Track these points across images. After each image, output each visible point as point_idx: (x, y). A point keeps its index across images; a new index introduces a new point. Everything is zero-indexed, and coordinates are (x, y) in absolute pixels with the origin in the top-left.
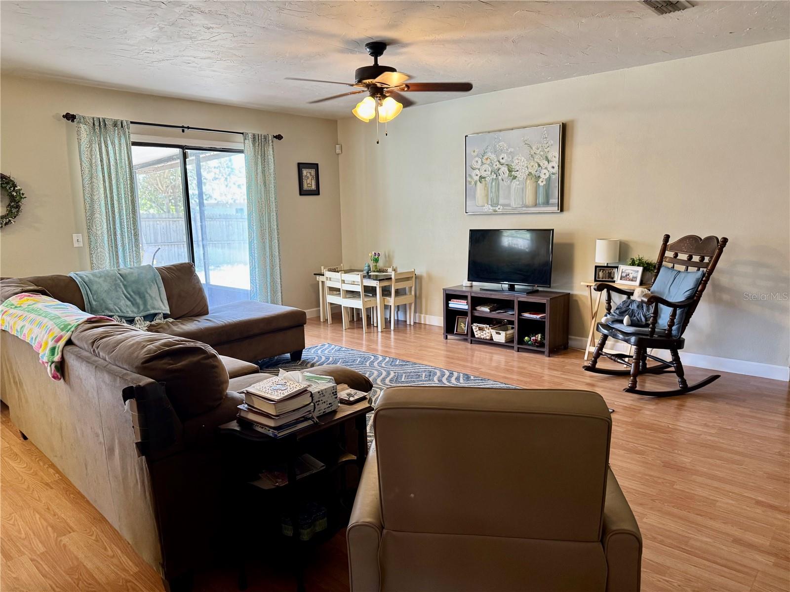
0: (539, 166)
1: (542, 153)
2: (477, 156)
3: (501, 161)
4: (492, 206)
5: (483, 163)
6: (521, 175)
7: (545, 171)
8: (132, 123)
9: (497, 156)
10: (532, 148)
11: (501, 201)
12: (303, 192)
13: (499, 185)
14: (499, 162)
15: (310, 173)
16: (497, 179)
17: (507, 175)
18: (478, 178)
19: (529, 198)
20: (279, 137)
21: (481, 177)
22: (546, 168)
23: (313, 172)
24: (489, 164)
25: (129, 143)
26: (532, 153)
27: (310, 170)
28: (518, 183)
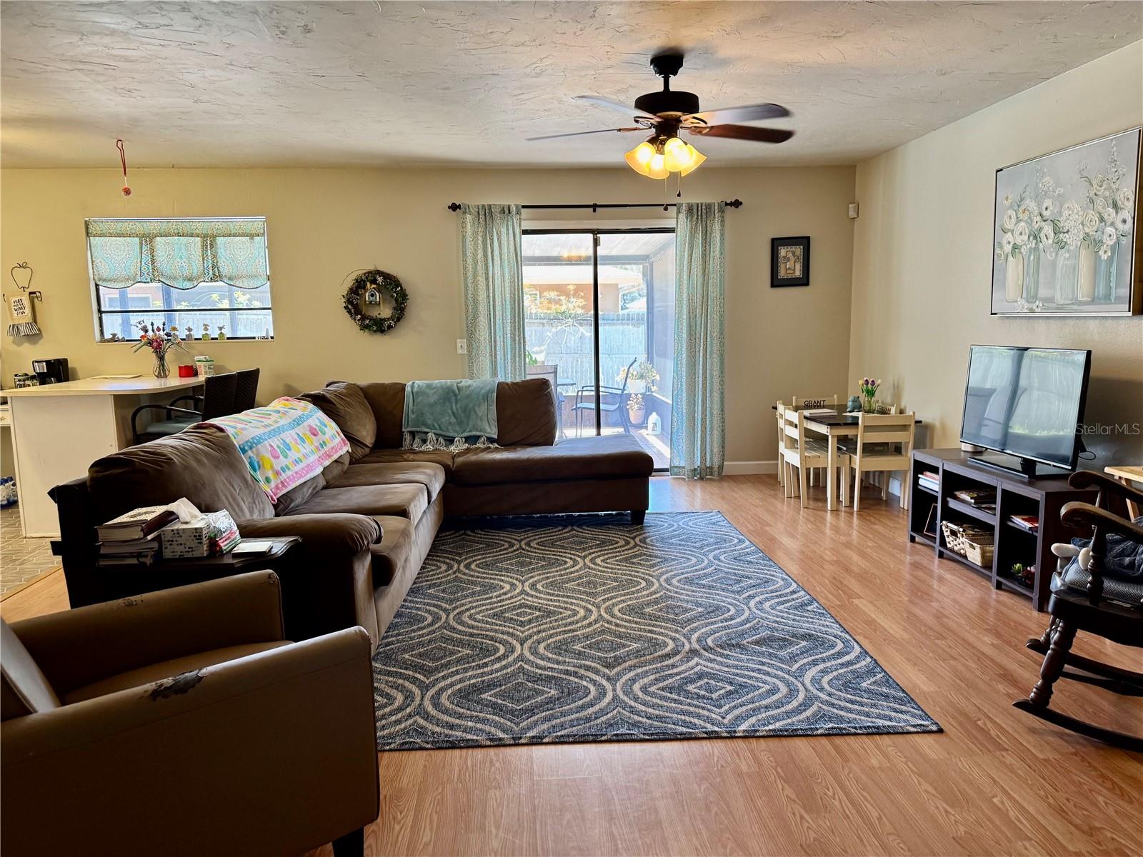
0: (1102, 219)
1: (1107, 193)
2: (1011, 207)
3: (1045, 213)
4: (1028, 302)
5: (1018, 220)
6: (1073, 240)
7: (1110, 230)
8: (523, 207)
9: (1039, 206)
10: (1091, 185)
11: (1043, 292)
12: (776, 282)
13: (1039, 259)
14: (1041, 215)
15: (793, 253)
16: (1036, 249)
17: (1050, 241)
18: (1010, 247)
19: (1083, 288)
20: (737, 204)
21: (1015, 247)
22: (1112, 224)
23: (799, 250)
24: (1026, 221)
25: (518, 231)
26: (1092, 195)
27: (793, 248)
28: (1067, 255)
